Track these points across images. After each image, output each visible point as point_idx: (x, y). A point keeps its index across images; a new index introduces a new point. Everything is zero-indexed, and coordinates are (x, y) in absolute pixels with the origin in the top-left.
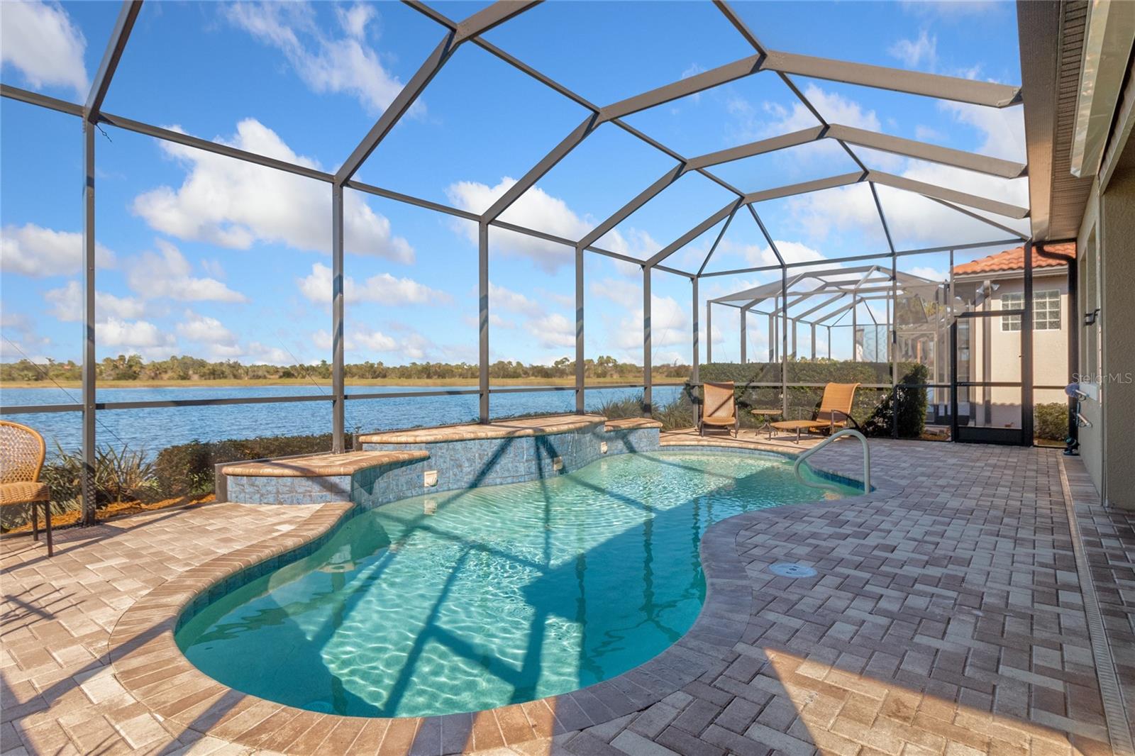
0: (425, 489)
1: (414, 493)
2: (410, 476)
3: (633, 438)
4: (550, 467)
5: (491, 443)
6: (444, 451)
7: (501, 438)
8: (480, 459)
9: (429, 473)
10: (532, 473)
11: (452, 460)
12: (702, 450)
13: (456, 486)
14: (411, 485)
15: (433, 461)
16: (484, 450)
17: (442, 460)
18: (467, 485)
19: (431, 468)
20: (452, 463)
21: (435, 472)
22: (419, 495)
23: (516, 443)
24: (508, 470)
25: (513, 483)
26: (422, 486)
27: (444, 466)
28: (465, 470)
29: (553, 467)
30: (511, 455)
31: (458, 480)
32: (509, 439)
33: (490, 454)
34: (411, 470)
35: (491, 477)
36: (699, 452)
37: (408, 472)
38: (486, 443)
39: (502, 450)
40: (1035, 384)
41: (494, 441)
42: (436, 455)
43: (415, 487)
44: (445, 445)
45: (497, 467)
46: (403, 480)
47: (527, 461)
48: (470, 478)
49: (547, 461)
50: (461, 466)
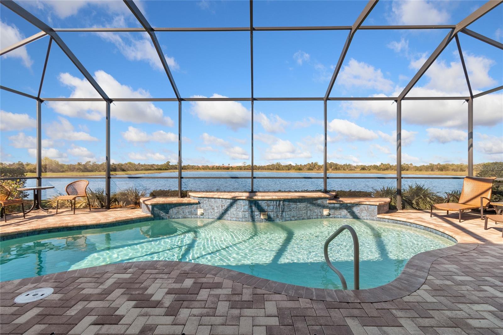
0: (198, 216)
1: (192, 217)
2: (191, 210)
3: (356, 210)
4: (258, 217)
5: (226, 201)
6: (207, 202)
7: (230, 199)
8: (222, 207)
9: (200, 209)
10: (246, 218)
11: (210, 206)
13: (211, 217)
14: (191, 213)
15: (202, 205)
16: (223, 204)
17: (206, 205)
18: (216, 218)
19: (201, 208)
20: (210, 207)
21: (203, 210)
22: (195, 218)
23: (238, 202)
24: (234, 214)
25: (236, 221)
26: (197, 214)
27: (207, 208)
28: (215, 211)
29: (260, 216)
30: (235, 208)
31: (212, 215)
32: (235, 200)
33: (226, 206)
34: (191, 207)
35: (226, 216)
37: (189, 208)
38: (224, 200)
39: (231, 205)
41: (227, 200)
42: (203, 203)
43: (193, 214)
44: (207, 199)
45: (229, 212)
46: (187, 211)
47: (243, 211)
48: (218, 215)
49: (257, 213)
50: (214, 209)
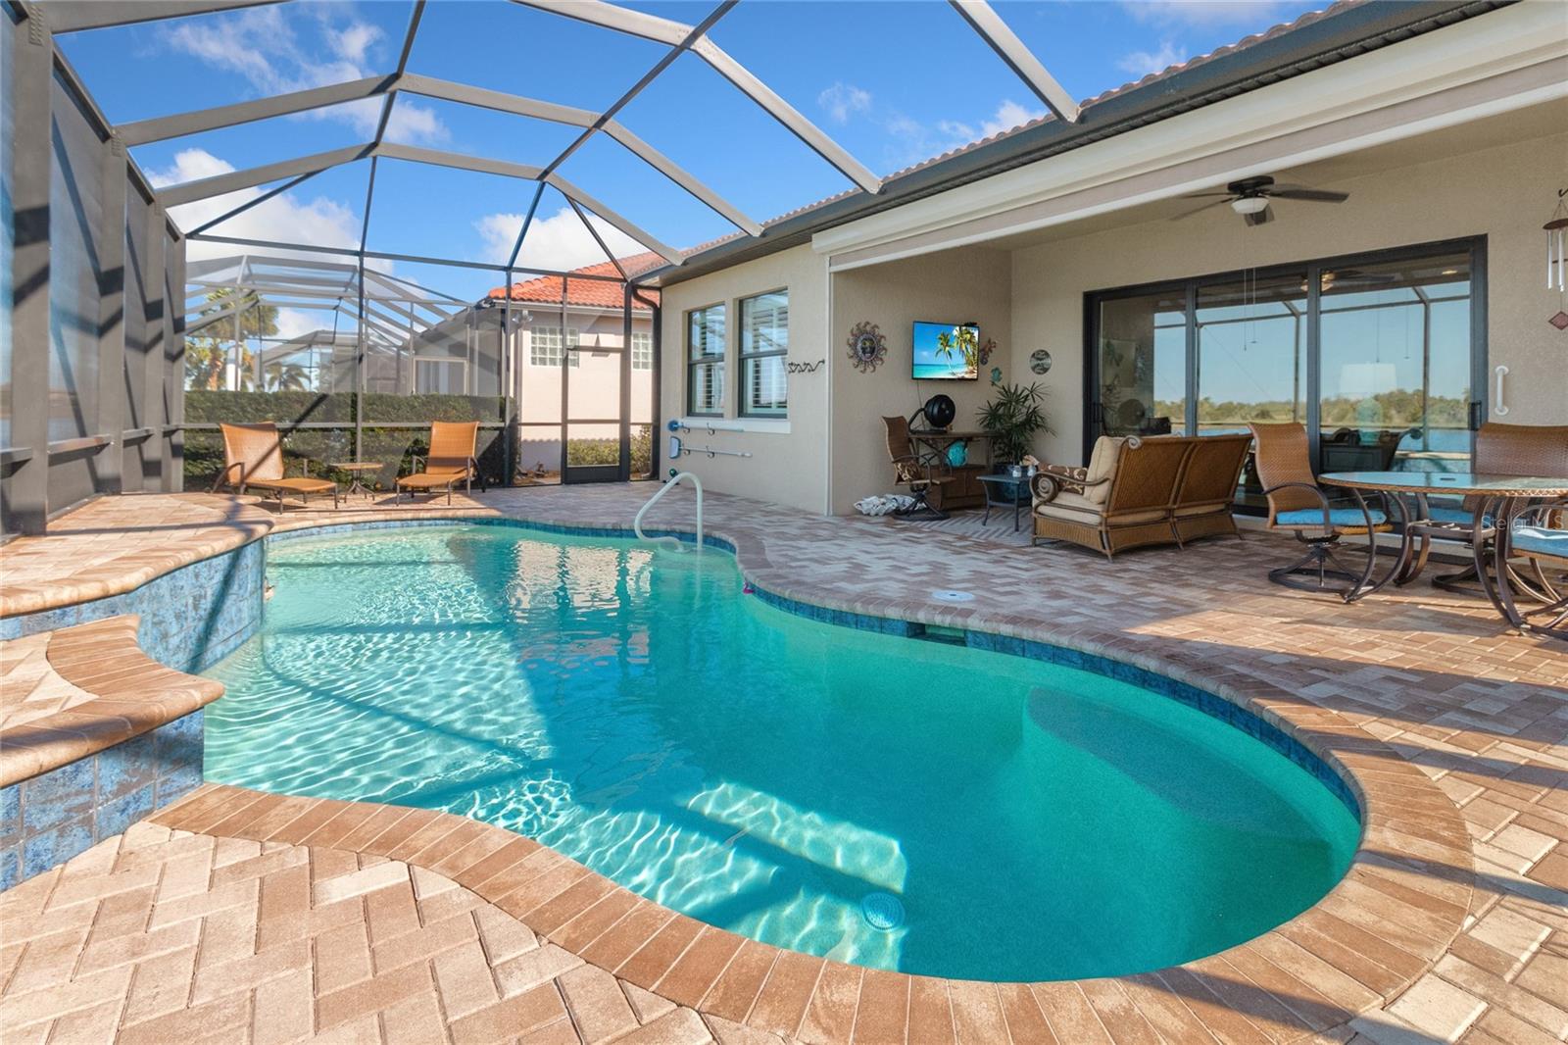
12: (319, 533)
16: (201, 587)
36: (314, 538)
40: (632, 421)
